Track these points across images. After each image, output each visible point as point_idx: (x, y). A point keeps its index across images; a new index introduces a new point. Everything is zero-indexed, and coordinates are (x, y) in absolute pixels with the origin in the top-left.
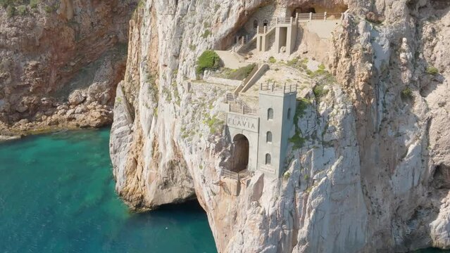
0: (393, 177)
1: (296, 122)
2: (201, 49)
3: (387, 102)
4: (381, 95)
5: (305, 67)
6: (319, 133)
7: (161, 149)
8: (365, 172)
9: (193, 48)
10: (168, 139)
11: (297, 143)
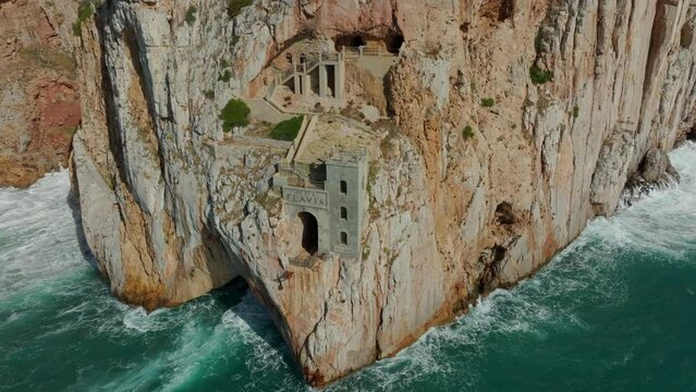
0: (462, 225)
1: (369, 189)
3: (451, 145)
4: (445, 139)
5: (362, 116)
6: (393, 198)
7: (181, 232)
8: (437, 226)
9: (210, 95)
11: (375, 215)
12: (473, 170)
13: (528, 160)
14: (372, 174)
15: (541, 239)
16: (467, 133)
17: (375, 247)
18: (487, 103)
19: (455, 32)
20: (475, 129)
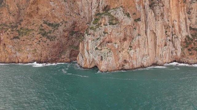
2: (95, 47)
5: (108, 49)
6: (110, 55)
7: (90, 60)
8: (115, 60)
10: (92, 58)
11: (108, 56)
12: (120, 55)
13: (128, 55)
14: (108, 53)
15: (131, 65)
16: (120, 52)
17: (107, 59)
18: (123, 49)
19: (119, 42)
20: (121, 51)
